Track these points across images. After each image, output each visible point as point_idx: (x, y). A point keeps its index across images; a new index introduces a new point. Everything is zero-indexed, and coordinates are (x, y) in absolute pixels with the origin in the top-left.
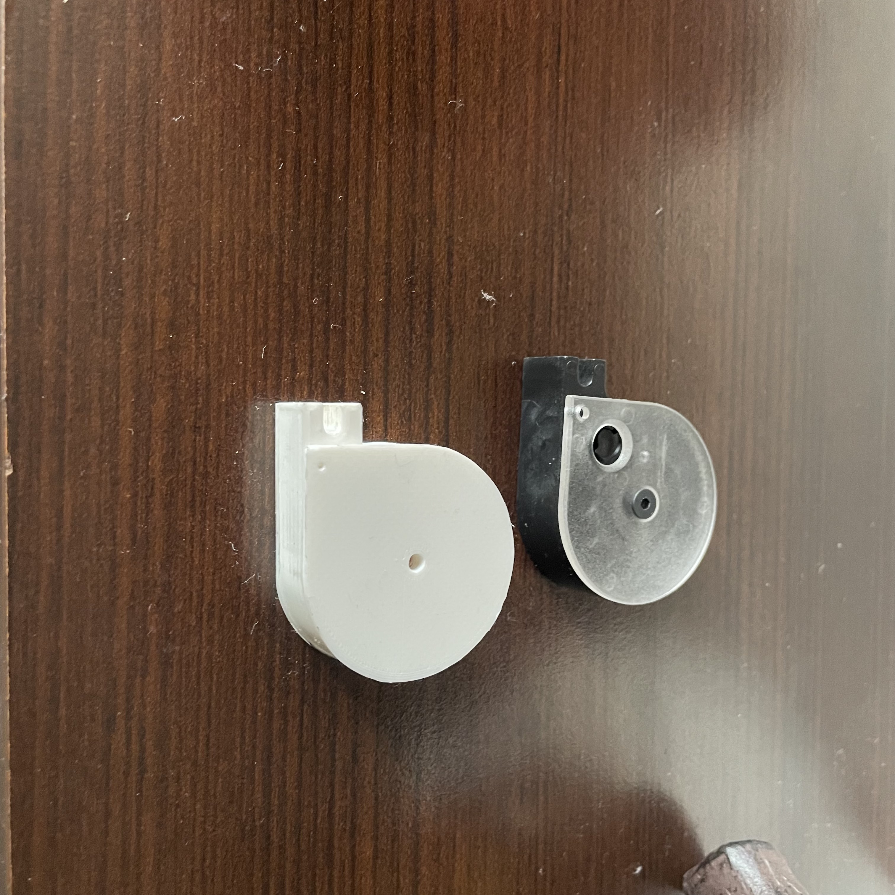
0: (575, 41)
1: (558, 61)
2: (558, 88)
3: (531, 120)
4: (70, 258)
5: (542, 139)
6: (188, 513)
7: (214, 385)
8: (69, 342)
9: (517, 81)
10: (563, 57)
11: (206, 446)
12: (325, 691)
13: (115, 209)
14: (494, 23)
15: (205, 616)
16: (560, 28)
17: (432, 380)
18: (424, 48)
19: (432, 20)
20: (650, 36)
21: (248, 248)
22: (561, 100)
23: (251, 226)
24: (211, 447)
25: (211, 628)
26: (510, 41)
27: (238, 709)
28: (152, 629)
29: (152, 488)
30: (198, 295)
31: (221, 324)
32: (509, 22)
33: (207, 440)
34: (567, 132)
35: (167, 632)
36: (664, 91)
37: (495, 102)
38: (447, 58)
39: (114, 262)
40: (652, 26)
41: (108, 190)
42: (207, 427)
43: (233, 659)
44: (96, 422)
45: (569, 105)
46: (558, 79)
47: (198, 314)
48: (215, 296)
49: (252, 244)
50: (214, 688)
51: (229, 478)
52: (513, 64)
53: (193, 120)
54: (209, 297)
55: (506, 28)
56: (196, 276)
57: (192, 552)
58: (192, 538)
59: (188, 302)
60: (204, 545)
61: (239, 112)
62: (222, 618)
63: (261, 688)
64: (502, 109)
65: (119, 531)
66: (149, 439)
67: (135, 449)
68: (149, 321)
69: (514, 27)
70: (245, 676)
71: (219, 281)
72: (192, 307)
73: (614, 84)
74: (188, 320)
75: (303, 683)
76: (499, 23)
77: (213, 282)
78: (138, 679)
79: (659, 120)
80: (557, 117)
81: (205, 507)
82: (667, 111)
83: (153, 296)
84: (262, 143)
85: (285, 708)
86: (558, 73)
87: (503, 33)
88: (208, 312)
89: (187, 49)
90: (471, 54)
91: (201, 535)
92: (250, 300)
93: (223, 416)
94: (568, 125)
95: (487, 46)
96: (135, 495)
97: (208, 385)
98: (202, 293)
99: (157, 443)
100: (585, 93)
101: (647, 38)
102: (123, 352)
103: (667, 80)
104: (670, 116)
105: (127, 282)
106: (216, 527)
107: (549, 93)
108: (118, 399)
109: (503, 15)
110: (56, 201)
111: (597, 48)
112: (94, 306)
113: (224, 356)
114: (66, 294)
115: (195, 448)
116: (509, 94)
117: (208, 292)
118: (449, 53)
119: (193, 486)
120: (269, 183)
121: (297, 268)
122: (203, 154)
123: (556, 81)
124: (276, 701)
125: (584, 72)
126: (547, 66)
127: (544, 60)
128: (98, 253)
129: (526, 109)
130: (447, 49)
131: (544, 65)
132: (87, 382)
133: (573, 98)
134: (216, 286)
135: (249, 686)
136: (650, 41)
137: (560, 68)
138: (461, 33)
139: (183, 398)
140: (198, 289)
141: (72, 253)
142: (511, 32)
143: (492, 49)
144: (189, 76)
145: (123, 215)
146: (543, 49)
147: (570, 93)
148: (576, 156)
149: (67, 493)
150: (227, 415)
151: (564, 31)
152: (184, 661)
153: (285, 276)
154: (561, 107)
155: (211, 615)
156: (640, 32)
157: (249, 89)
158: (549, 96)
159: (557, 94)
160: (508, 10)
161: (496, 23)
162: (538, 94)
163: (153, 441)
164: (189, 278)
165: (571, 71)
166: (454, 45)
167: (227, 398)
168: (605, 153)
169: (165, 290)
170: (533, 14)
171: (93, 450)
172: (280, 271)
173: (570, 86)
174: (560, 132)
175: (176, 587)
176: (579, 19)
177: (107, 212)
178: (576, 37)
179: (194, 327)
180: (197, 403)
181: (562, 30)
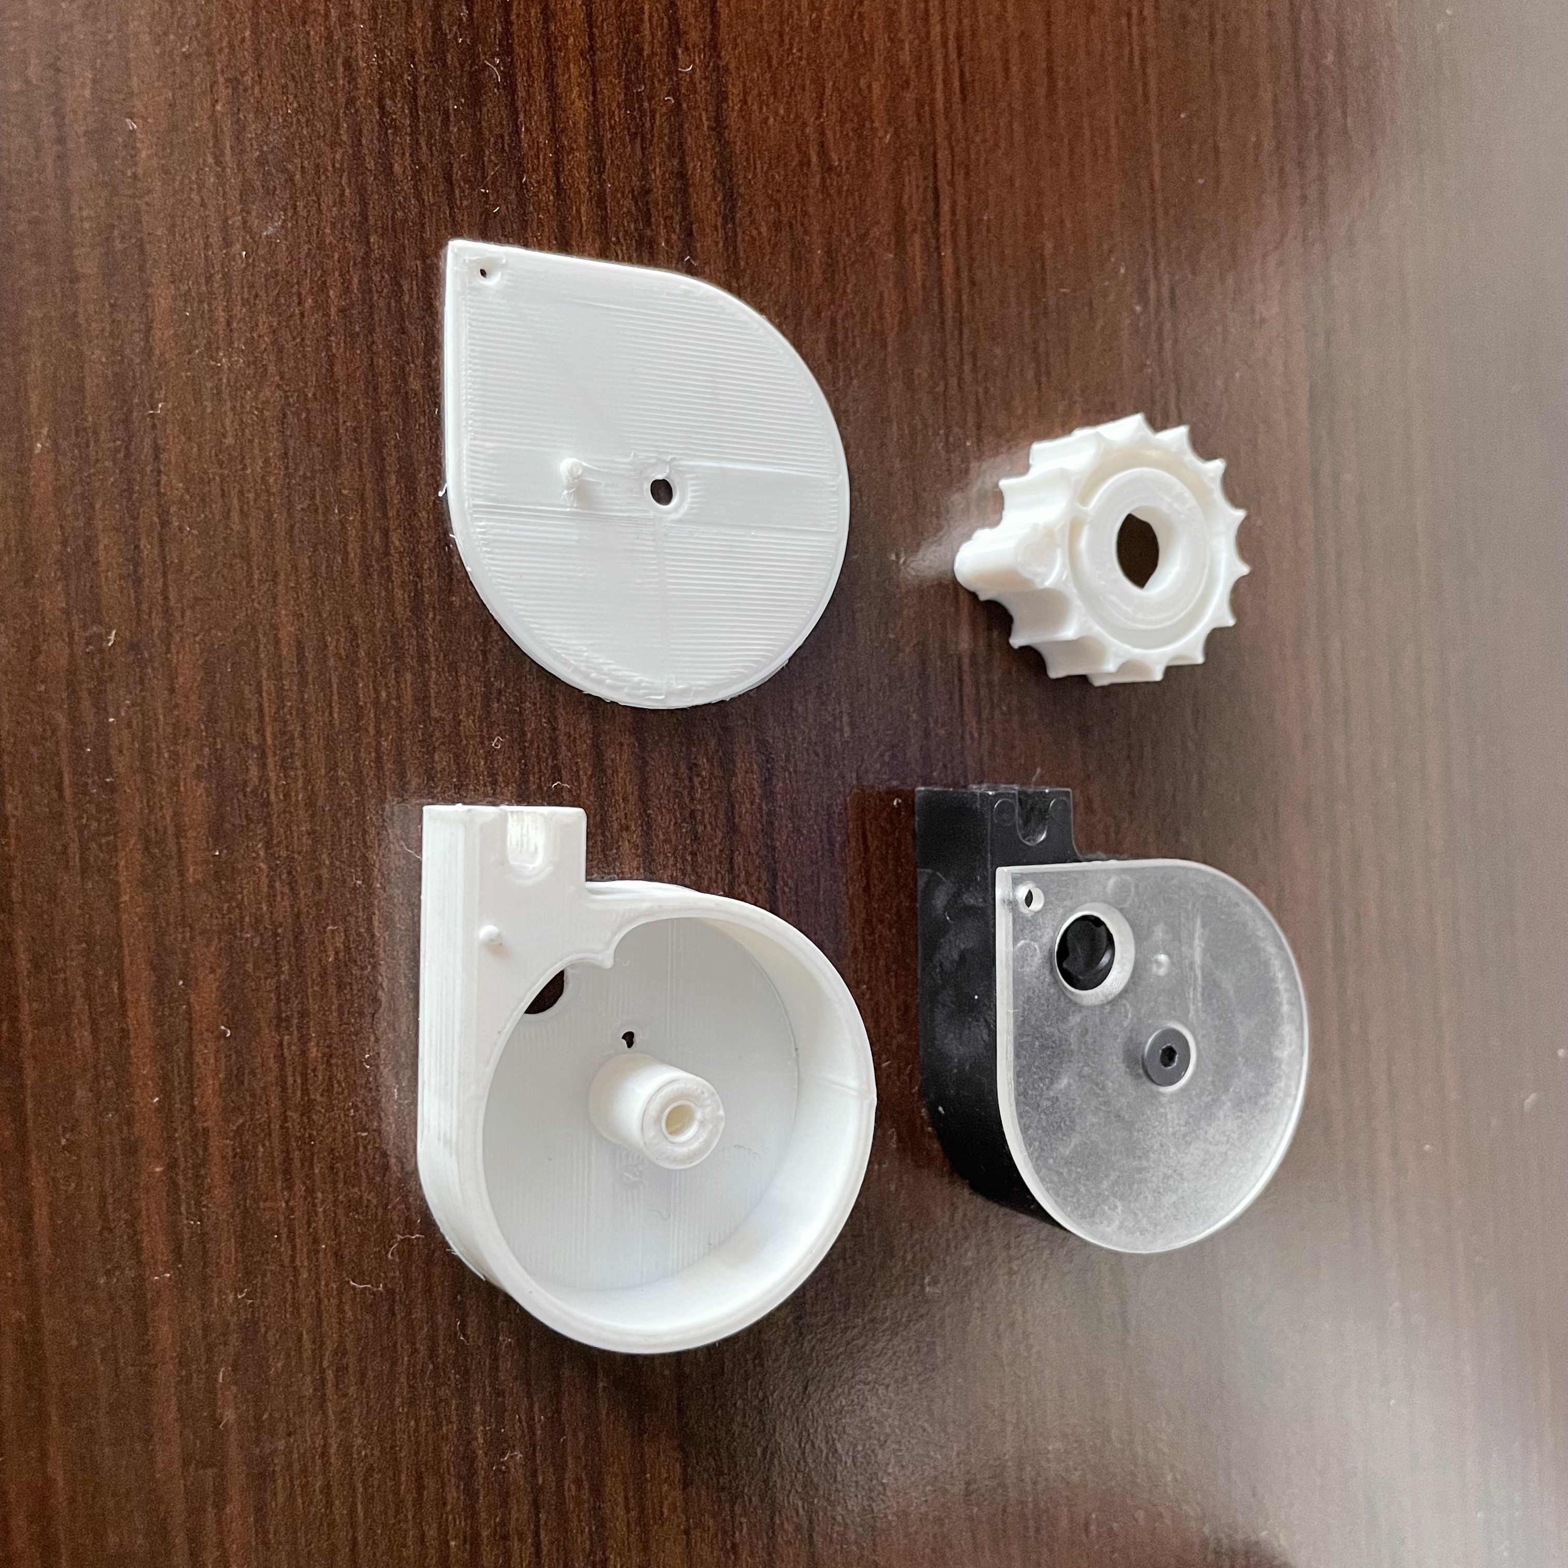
0: (967, 174)
1: (937, 214)
2: (940, 268)
3: (891, 337)
5: (917, 371)
6: (279, 1184)
7: (309, 933)
9: (858, 266)
10: (945, 208)
11: (304, 1053)
12: (578, 1481)
13: (85, 627)
14: (805, 163)
15: (330, 1374)
16: (935, 155)
17: (739, 859)
18: (670, 229)
19: (682, 175)
20: (1114, 142)
21: (355, 663)
22: (948, 290)
23: (358, 618)
24: (314, 1052)
25: (345, 1395)
26: (839, 192)
27: (410, 1540)
28: (229, 1416)
29: (205, 1149)
30: (263, 766)
31: (313, 816)
32: (834, 156)
33: (304, 1039)
34: (966, 349)
35: (258, 1418)
36: (1148, 244)
37: (818, 314)
38: (717, 243)
39: (91, 729)
40: (1117, 122)
41: (68, 594)
42: (304, 1014)
43: (392, 1448)
44: (83, 1037)
45: (965, 297)
46: (938, 248)
47: (267, 804)
48: (298, 764)
49: (362, 654)
50: (359, 1508)
51: (355, 1106)
52: (849, 235)
53: (224, 436)
54: (284, 766)
55: (827, 169)
56: (257, 731)
57: (293, 1257)
58: (291, 1231)
59: (245, 783)
60: (316, 1241)
61: (315, 406)
62: (363, 1375)
63: (452, 1494)
64: (833, 322)
65: (146, 1240)
66: (190, 1055)
67: (165, 1077)
68: (171, 830)
69: (844, 165)
70: (419, 1478)
71: (303, 735)
72: (254, 792)
73: (1049, 245)
74: (248, 817)
75: (534, 1474)
76: (814, 159)
77: (292, 738)
78: (210, 1513)
79: (1144, 299)
80: (943, 323)
81: (311, 1166)
82: (1158, 279)
83: (175, 782)
84: (365, 460)
85: (502, 1524)
86: (938, 240)
87: (823, 179)
88: (287, 795)
89: (201, 302)
90: (764, 229)
91: (309, 1223)
92: (367, 758)
93: (333, 990)
94: (965, 336)
95: (794, 207)
96: (172, 1166)
97: (298, 935)
98: (270, 760)
99: (206, 1061)
100: (995, 269)
101: (1108, 148)
102: (126, 898)
103: (1154, 219)
104: (1165, 291)
105: (121, 764)
106: (335, 1202)
107: (924, 281)
108: (122, 988)
109: (822, 145)
111: (1011, 180)
112: (57, 817)
113: (325, 873)
115: (280, 1058)
116: (845, 294)
117: (284, 760)
118: (721, 233)
119: (285, 1133)
120: (386, 534)
121: (456, 687)
122: (251, 496)
123: (935, 255)
124: (484, 1515)
125: (988, 231)
126: (914, 230)
127: (908, 219)
128: (60, 716)
129: (881, 317)
130: (716, 227)
131: (909, 229)
132: (60, 963)
133: (973, 283)
134: (299, 743)
135: (428, 1495)
136: (1114, 150)
137: (942, 230)
138: (742, 190)
139: (250, 967)
140: (263, 755)
142: (839, 175)
143: (805, 213)
144: (211, 350)
145: (102, 638)
146: (906, 197)
147: (965, 275)
148: (986, 391)
149: (38, 1182)
150: (340, 986)
151: (943, 156)
152: (296, 1467)
153: (433, 704)
154: (949, 304)
155: (342, 1370)
156: (1093, 138)
157: (331, 359)
158: (924, 286)
159: (940, 280)
160: (830, 134)
161: (809, 161)
162: (902, 283)
163: (198, 1059)
164: (244, 738)
165: (962, 232)
166: (728, 217)
167: (337, 953)
168: (1044, 379)
169: (198, 767)
170: (881, 133)
171: (82, 1094)
172: (422, 699)
173: (963, 259)
174: (952, 351)
175: (268, 1329)
176: (971, 131)
177: (71, 635)
178: (967, 166)
179: (261, 830)
180: (279, 973)
181: (939, 156)
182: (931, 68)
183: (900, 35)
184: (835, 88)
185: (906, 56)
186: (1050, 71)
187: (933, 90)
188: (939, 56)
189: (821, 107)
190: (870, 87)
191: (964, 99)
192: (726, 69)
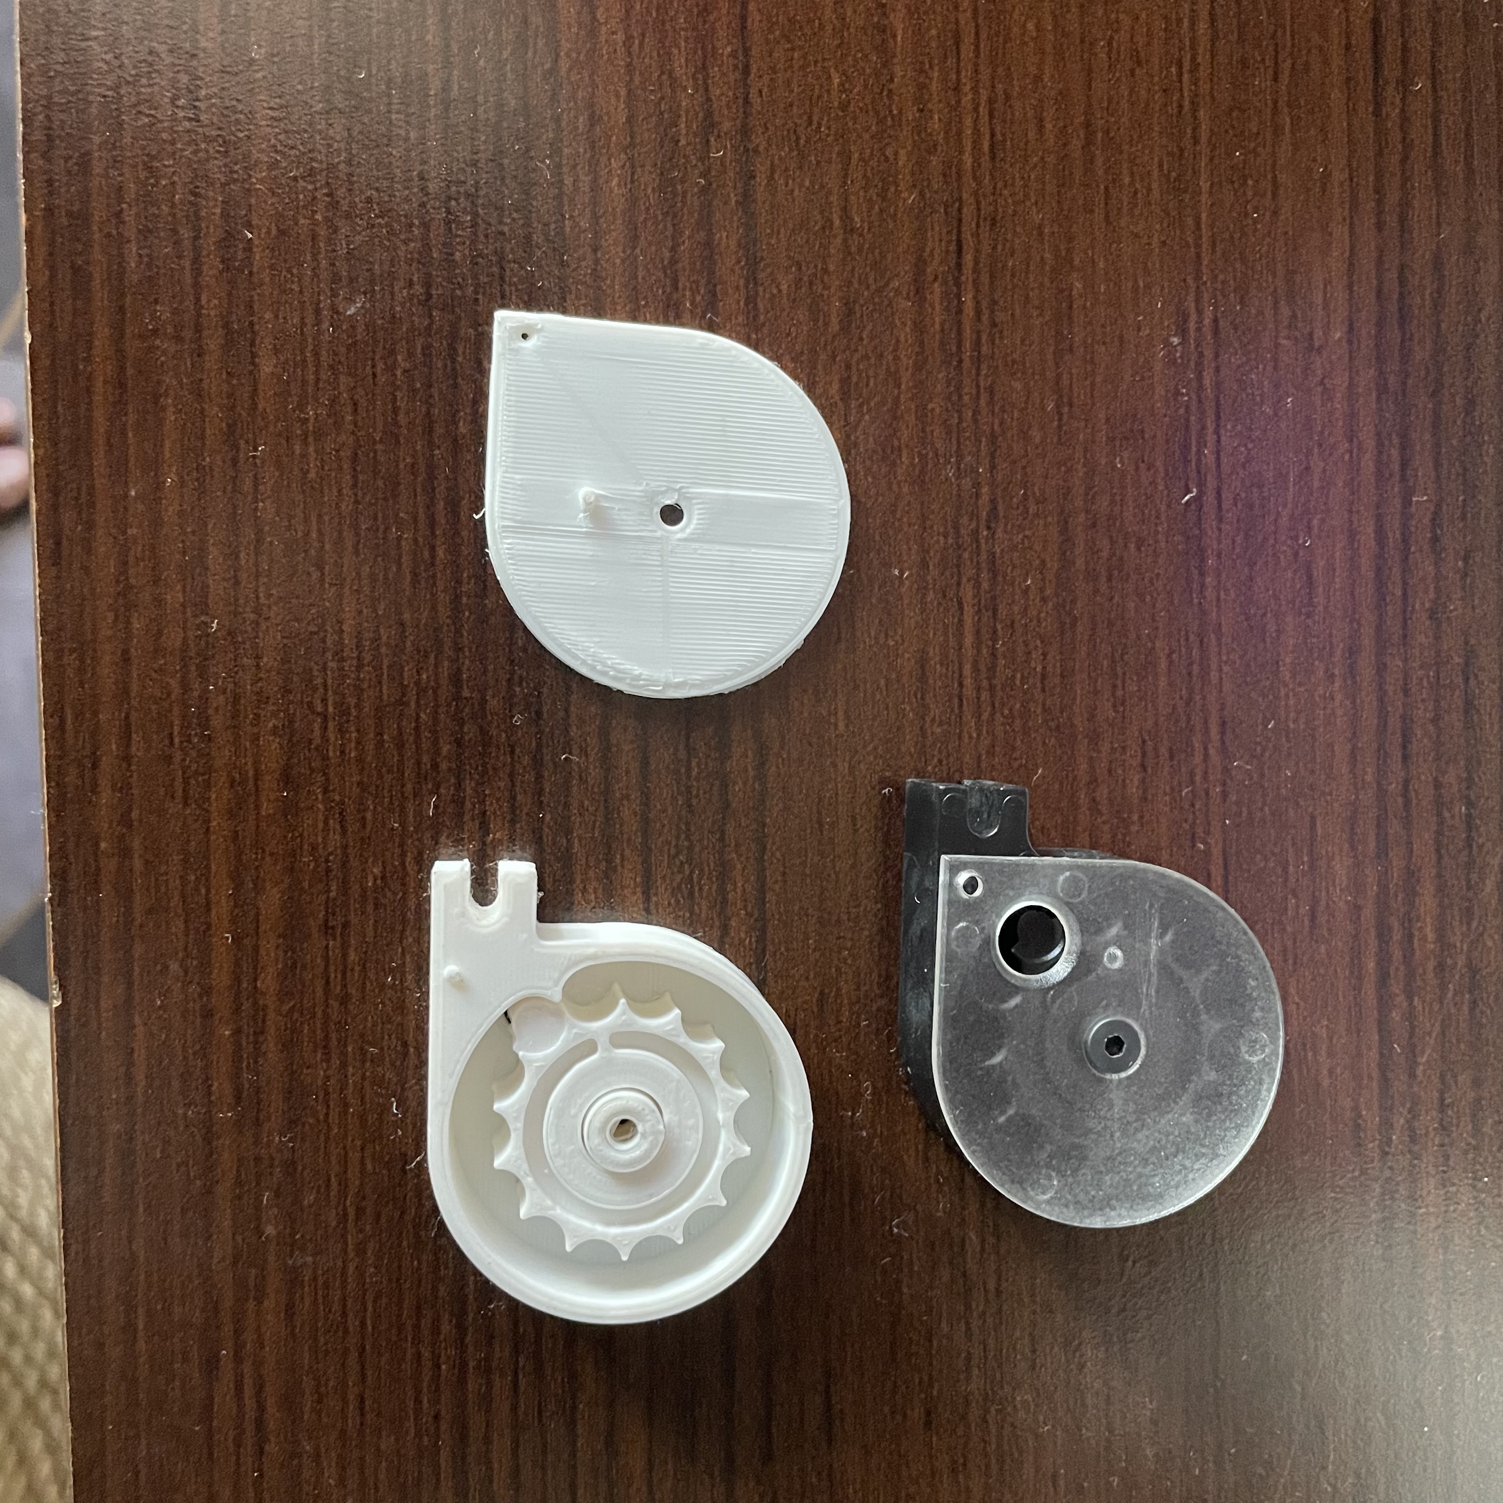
0: (993, 224)
1: (959, 266)
2: (959, 312)
3: (906, 376)
4: (133, 695)
5: (930, 406)
6: (319, 1056)
7: (354, 863)
8: (135, 814)
9: (876, 315)
10: (968, 258)
11: (345, 956)
13: (195, 616)
14: (827, 226)
15: (351, 1212)
16: (960, 210)
18: (695, 291)
19: (708, 244)
20: (1155, 185)
21: (403, 651)
22: (967, 333)
23: (407, 616)
24: (352, 956)
25: (361, 1231)
26: (860, 250)
27: (409, 1356)
28: (270, 1230)
29: (264, 1021)
30: (325, 729)
31: (363, 769)
32: (857, 219)
33: (345, 946)
34: (982, 384)
35: (293, 1235)
36: (1190, 281)
37: (834, 357)
38: (738, 302)
39: (196, 694)
40: (1161, 166)
41: (184, 591)
42: (346, 925)
43: (398, 1280)
44: (178, 926)
45: (984, 338)
46: (958, 296)
47: (325, 758)
48: (353, 729)
49: (408, 644)
50: (369, 1322)
51: (382, 1003)
52: (868, 288)
53: (308, 471)
54: (342, 731)
55: (849, 230)
56: (322, 701)
57: (327, 1114)
58: (327, 1094)
59: (310, 741)
60: (346, 1106)
61: (379, 447)
62: (378, 1216)
63: (446, 1328)
64: (848, 367)
65: (216, 1084)
66: (256, 948)
67: (237, 964)
68: (251, 773)
69: (866, 225)
70: (419, 1308)
71: (357, 706)
72: (316, 749)
73: (1078, 285)
74: (311, 768)
75: (516, 1323)
76: (837, 223)
77: (348, 708)
78: (251, 1305)
79: (1183, 332)
80: (960, 361)
81: (345, 1046)
82: (1200, 312)
83: (256, 738)
84: (419, 490)
85: (487, 1359)
86: (959, 287)
87: (845, 240)
88: (343, 752)
89: (296, 368)
90: (784, 287)
91: (342, 1090)
92: (409, 727)
93: (370, 908)
94: (983, 373)
95: (816, 266)
96: (238, 1032)
97: (344, 864)
98: (331, 725)
99: (268, 955)
100: (1018, 312)
101: (1149, 190)
102: (214, 823)
103: (1198, 256)
104: (1207, 320)
105: (217, 721)
106: (363, 1078)
107: (942, 324)
108: (208, 891)
109: (845, 209)
110: (110, 616)
111: (1040, 227)
112: (169, 759)
113: (369, 816)
114: (128, 746)
115: (326, 959)
116: (861, 339)
117: (340, 724)
118: (743, 291)
119: (326, 1017)
120: (433, 548)
121: (485, 672)
122: (326, 518)
123: (956, 301)
124: (471, 1349)
125: (1013, 275)
126: (936, 279)
127: (928, 270)
128: (174, 683)
129: (896, 358)
130: (737, 288)
131: (930, 279)
132: (163, 869)
133: (994, 325)
134: (354, 712)
135: (426, 1323)
136: (1156, 193)
137: (963, 278)
138: (765, 254)
139: (306, 885)
140: (325, 720)
141: (135, 688)
142: (861, 235)
143: (825, 271)
144: (301, 407)
145: (207, 625)
146: (928, 250)
147: (985, 318)
148: (1001, 423)
149: (140, 1030)
150: (376, 906)
151: (968, 211)
152: (320, 1281)
153: (465, 687)
154: (968, 344)
155: (360, 1211)
156: (1132, 183)
157: (395, 410)
158: (942, 330)
159: (959, 323)
160: (853, 200)
161: (832, 224)
162: (919, 328)
163: (263, 952)
164: (310, 705)
165: (985, 279)
166: (752, 279)
167: (375, 880)
168: (1066, 409)
169: (275, 727)
170: (905, 195)
171: (174, 966)
172: (456, 680)
173: (984, 304)
174: (968, 389)
175: (304, 1169)
176: (1000, 185)
177: (185, 622)
178: (993, 219)
179: (320, 778)
180: (328, 891)
181: (965, 210)
182: (959, 133)
183: (930, 106)
184: (861, 159)
185: (935, 124)
186: (1087, 125)
187: (961, 153)
188: (968, 121)
189: (846, 175)
190: (896, 154)
191: (993, 158)
192: (756, 151)
